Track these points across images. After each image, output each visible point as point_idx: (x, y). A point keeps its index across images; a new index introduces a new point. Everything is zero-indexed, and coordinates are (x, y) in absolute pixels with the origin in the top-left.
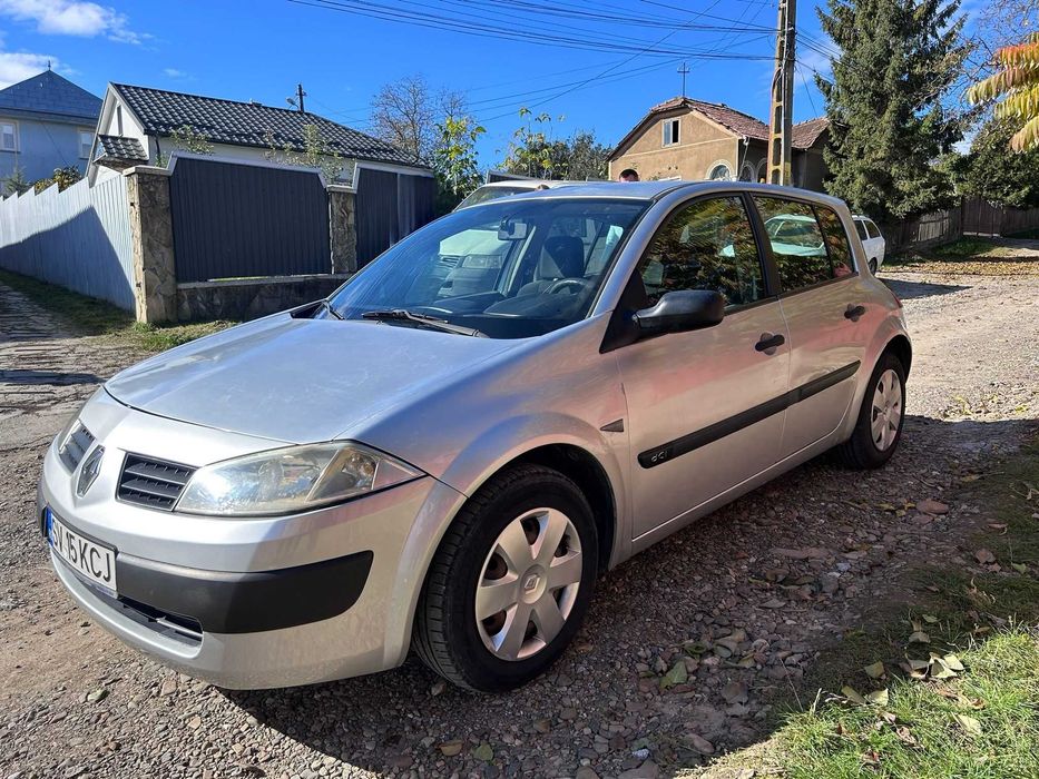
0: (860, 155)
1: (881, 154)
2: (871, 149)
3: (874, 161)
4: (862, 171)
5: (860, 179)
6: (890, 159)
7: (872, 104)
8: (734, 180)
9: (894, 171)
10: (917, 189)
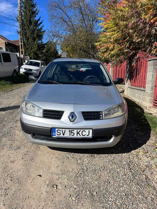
0: (31, 49)
1: (35, 49)
2: (34, 48)
3: (34, 50)
4: (33, 52)
5: (32, 53)
6: (37, 50)
7: (33, 39)
8: (5, 51)
9: (38, 53)
10: (42, 56)
